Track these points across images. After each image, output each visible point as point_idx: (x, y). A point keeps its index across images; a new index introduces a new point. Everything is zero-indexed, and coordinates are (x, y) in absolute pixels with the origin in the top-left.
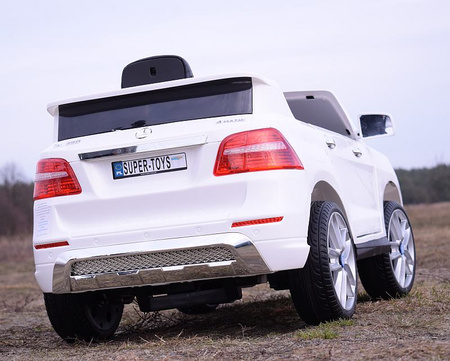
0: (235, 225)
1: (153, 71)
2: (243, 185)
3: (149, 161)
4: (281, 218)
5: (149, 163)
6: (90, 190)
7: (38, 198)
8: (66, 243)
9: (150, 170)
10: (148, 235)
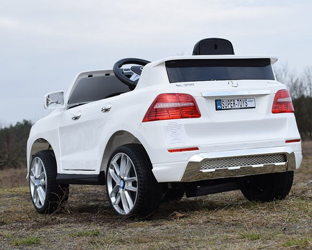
0: (287, 142)
1: (216, 47)
5: (236, 102)
8: (197, 149)
9: (237, 107)
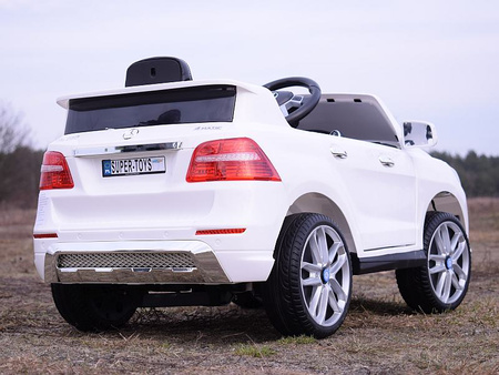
0: (199, 232)
1: (153, 72)
2: (212, 194)
3: (133, 161)
4: (244, 230)
5: (134, 163)
6: (81, 187)
7: (43, 188)
8: (54, 236)
9: (134, 171)
10: (123, 235)
